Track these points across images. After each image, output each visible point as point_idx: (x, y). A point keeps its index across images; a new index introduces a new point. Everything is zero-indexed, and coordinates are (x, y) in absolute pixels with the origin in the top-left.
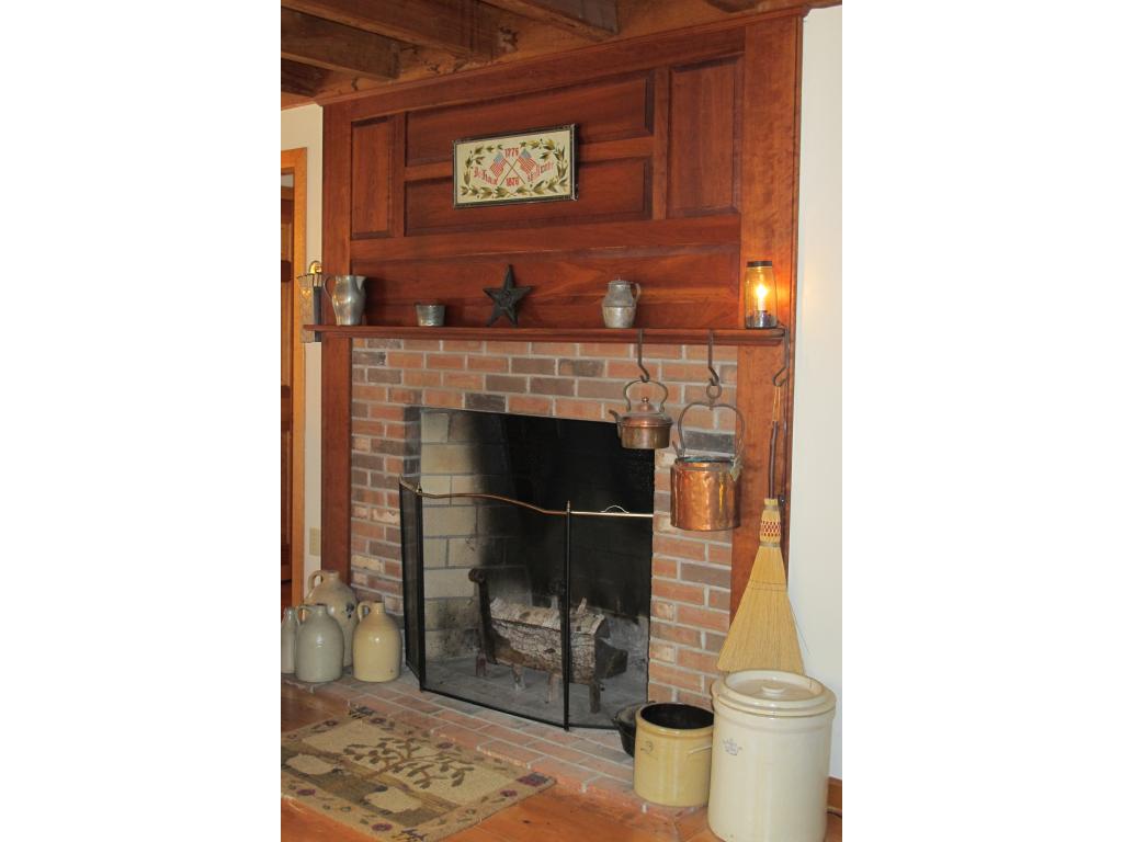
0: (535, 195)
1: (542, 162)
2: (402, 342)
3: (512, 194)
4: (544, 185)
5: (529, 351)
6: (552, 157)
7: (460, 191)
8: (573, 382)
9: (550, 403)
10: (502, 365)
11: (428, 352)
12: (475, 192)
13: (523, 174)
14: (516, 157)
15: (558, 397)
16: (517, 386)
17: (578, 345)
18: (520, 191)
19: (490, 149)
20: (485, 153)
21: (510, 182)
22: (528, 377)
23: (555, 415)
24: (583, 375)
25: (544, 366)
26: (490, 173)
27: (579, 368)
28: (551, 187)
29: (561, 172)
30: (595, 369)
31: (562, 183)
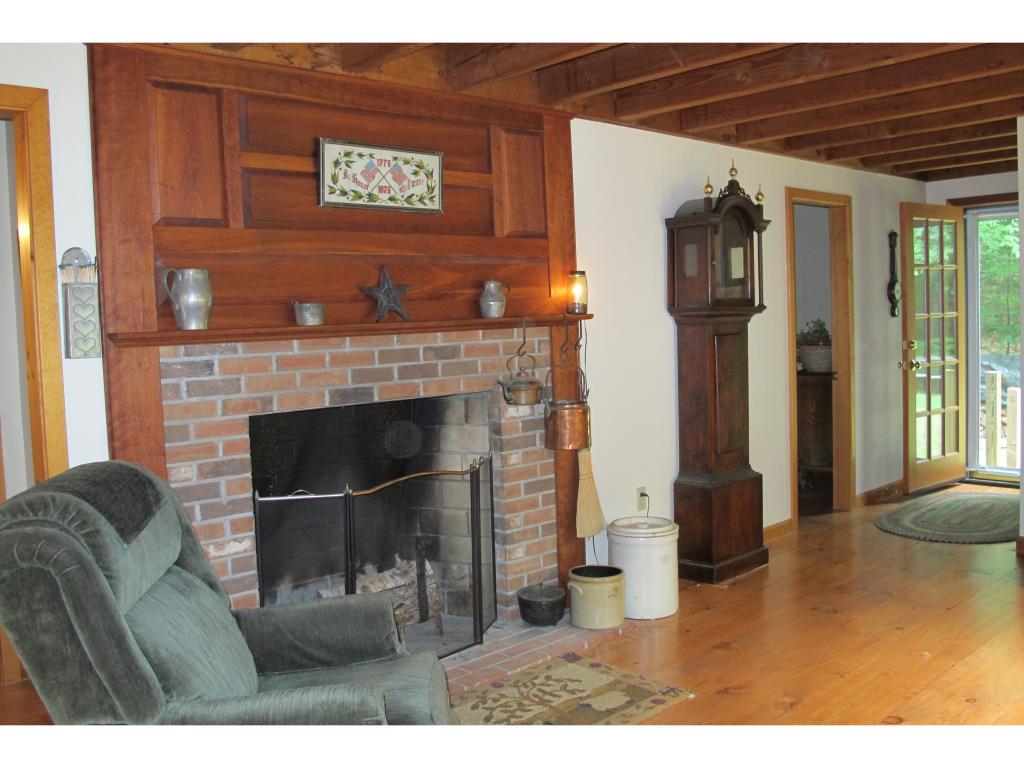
0: (406, 205)
1: (413, 178)
2: (239, 346)
3: (383, 200)
4: (414, 197)
5: (395, 343)
6: (422, 176)
7: (327, 190)
8: (436, 365)
9: (417, 386)
10: (369, 358)
11: (278, 354)
12: (344, 193)
13: (394, 185)
14: (387, 169)
15: (424, 379)
16: (386, 375)
17: (439, 334)
18: (391, 199)
19: (361, 155)
20: (354, 157)
21: (381, 189)
22: (395, 366)
23: (422, 395)
24: (444, 358)
25: (411, 354)
26: (360, 178)
27: (439, 353)
28: (421, 200)
29: (431, 189)
30: (454, 352)
31: (431, 199)
